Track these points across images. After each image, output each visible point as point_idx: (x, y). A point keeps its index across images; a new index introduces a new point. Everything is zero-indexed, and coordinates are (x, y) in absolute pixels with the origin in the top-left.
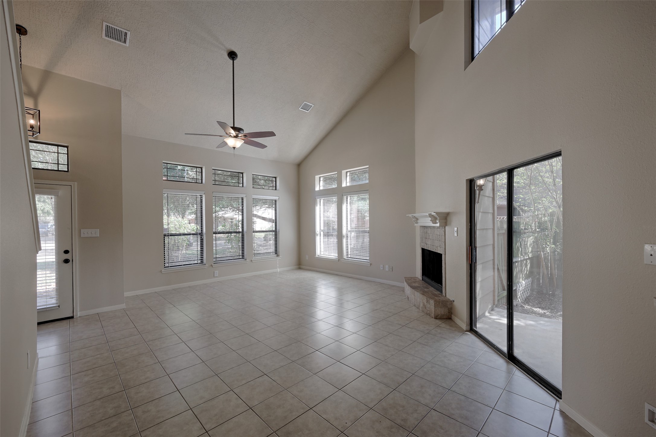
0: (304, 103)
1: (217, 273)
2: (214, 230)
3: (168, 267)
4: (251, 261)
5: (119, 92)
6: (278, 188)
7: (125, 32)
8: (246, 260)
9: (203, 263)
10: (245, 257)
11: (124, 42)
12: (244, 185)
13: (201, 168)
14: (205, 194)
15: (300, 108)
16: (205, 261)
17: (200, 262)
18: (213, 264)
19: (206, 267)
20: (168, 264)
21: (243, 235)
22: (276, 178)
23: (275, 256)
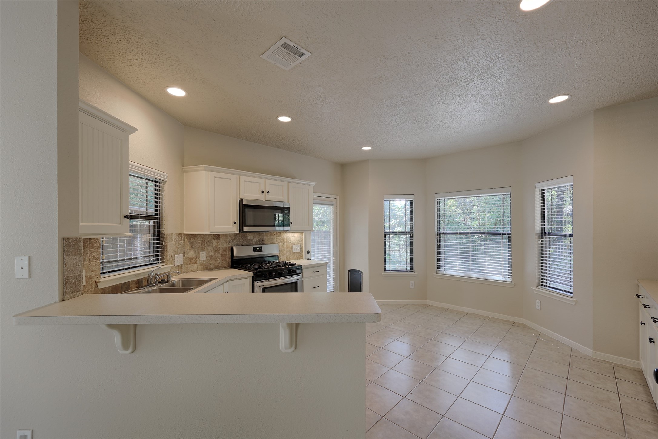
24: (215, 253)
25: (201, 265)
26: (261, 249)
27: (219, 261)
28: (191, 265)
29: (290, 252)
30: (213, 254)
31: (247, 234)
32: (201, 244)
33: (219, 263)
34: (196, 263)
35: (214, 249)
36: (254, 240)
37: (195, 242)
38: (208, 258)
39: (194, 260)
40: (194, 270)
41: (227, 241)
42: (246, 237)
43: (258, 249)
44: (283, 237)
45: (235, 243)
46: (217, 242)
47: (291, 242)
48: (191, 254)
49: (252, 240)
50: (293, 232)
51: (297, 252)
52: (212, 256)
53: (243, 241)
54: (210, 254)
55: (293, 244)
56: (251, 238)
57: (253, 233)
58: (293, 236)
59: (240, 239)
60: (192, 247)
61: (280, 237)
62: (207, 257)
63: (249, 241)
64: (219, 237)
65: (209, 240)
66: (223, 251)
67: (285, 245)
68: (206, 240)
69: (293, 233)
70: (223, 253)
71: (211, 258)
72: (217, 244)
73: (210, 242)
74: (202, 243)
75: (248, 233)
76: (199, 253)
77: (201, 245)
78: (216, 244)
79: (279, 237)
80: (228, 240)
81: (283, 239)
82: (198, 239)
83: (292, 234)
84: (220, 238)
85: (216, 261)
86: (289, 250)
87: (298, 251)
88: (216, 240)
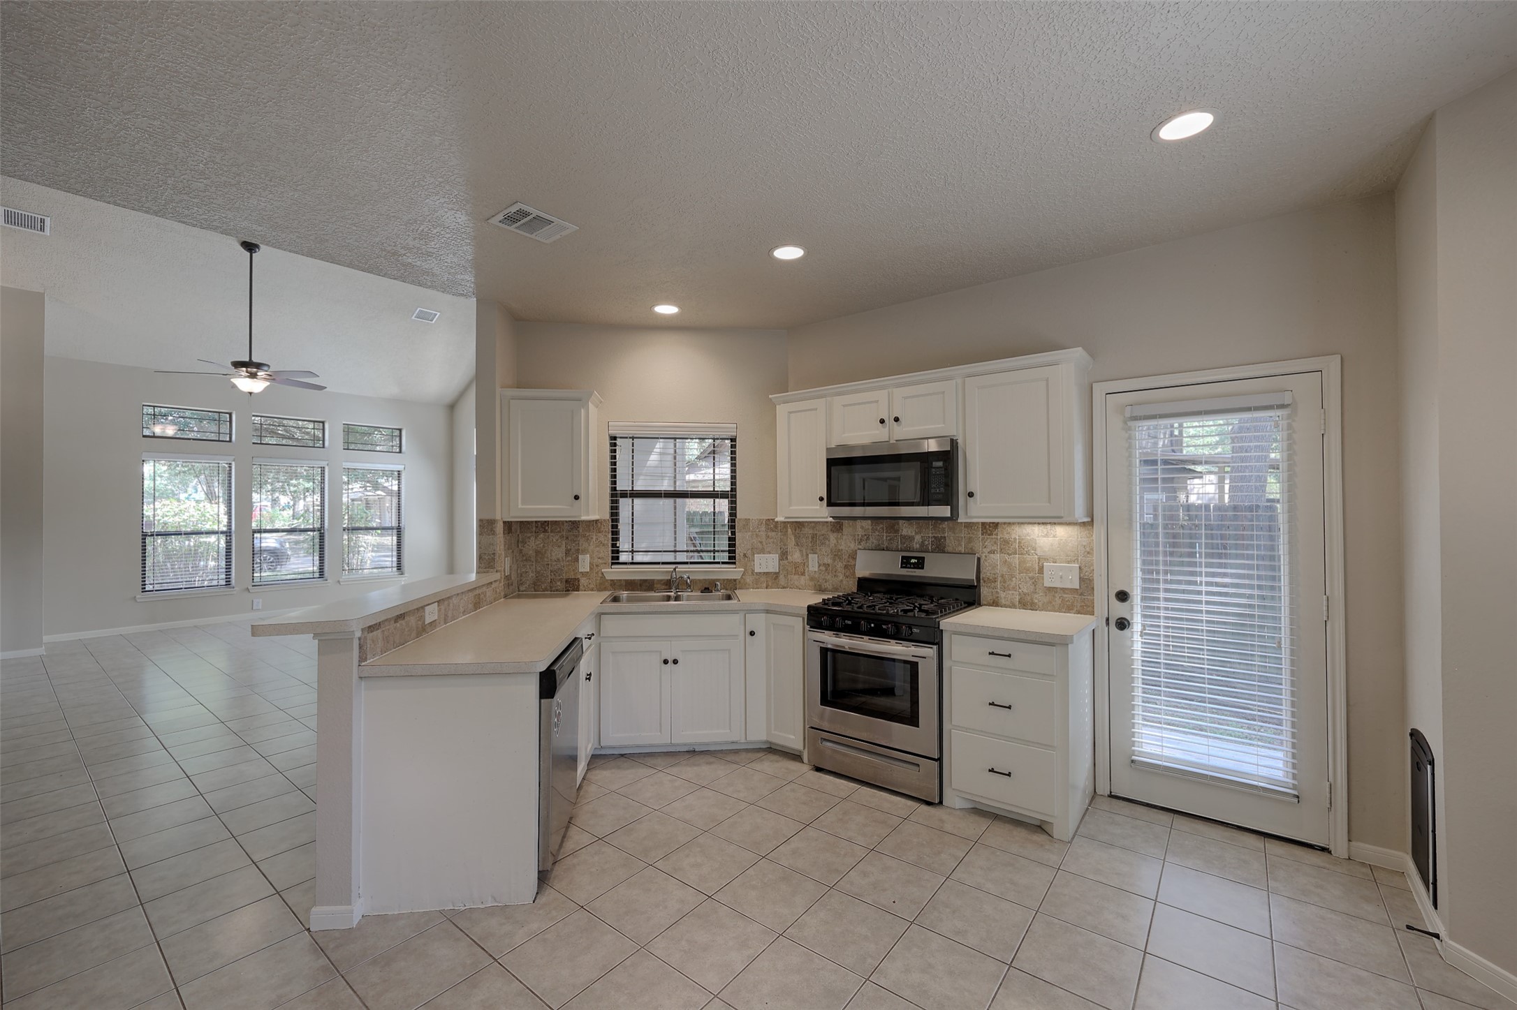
0: (418, 310)
1: (258, 603)
2: (254, 525)
3: (153, 591)
4: (339, 582)
5: (40, 297)
6: (404, 448)
7: (41, 219)
8: (327, 580)
9: (230, 584)
10: (326, 574)
11: (41, 229)
12: (327, 444)
13: (230, 414)
14: (234, 460)
15: (415, 315)
16: (233, 582)
17: (224, 583)
18: (250, 587)
19: (235, 592)
20: (151, 587)
21: (322, 537)
22: (400, 430)
23: (396, 573)
24: (834, 560)
25: (812, 579)
26: (920, 564)
27: (841, 577)
28: (796, 577)
29: (1035, 584)
30: (830, 561)
31: (898, 524)
32: (810, 540)
33: (842, 581)
34: (803, 574)
35: (831, 551)
36: (918, 538)
37: (802, 536)
38: (821, 568)
39: (801, 569)
40: (801, 587)
41: (856, 536)
42: (897, 531)
43: (913, 561)
44: (1006, 536)
45: (873, 543)
46: (837, 539)
47: (1038, 552)
48: (796, 556)
49: (911, 539)
50: (1048, 520)
51: (1066, 589)
52: (828, 565)
53: (891, 539)
54: (826, 561)
55: (1047, 560)
56: (910, 534)
57: (914, 522)
58: (1046, 536)
59: (883, 536)
60: (798, 545)
61: (997, 534)
62: (819, 566)
63: (903, 540)
64: (840, 527)
65: (823, 532)
66: (849, 558)
67: (1015, 559)
68: (819, 533)
69: (1049, 527)
70: (849, 561)
71: (826, 570)
72: (838, 542)
73: (826, 538)
74: (813, 538)
75: (901, 522)
76: (807, 555)
77: (811, 542)
78: (835, 541)
79: (994, 536)
80: (858, 535)
81: (1006, 542)
82: (807, 531)
83: (1042, 527)
84: (842, 530)
85: (835, 576)
86: (1031, 578)
87: (1069, 586)
88: (835, 534)
